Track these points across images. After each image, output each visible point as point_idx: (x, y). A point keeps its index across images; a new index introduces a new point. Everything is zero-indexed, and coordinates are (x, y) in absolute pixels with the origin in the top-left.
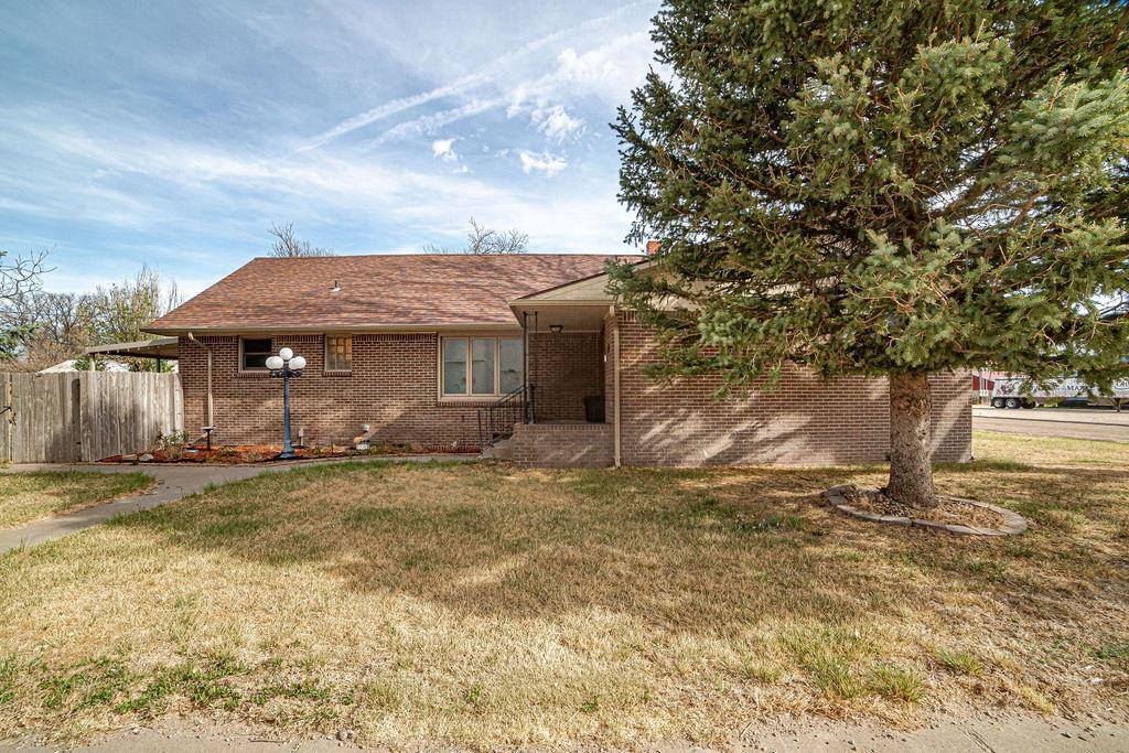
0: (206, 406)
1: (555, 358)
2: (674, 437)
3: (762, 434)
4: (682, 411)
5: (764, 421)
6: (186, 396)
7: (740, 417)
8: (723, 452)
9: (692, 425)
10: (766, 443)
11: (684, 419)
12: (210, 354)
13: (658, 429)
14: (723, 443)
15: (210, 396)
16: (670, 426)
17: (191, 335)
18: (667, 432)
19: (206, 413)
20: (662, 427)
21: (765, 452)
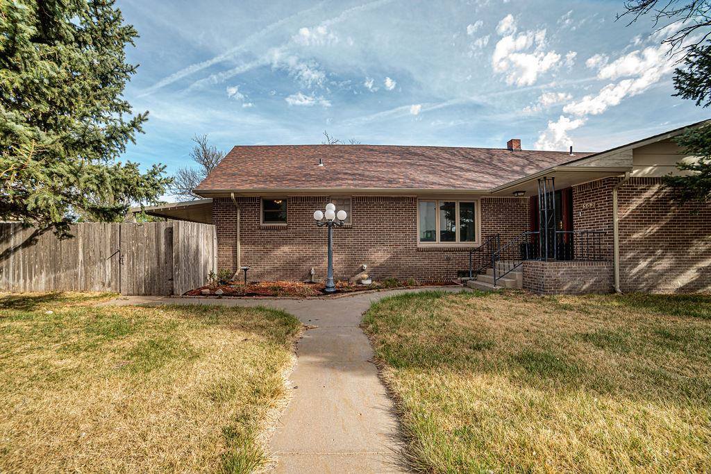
0: (235, 252)
1: (500, 216)
2: (655, 271)
4: (659, 252)
6: (219, 244)
8: (692, 283)
9: (668, 262)
11: (661, 257)
12: (239, 211)
13: (643, 264)
14: (691, 276)
15: (239, 243)
16: (651, 262)
17: (232, 195)
18: (650, 266)
19: (235, 257)
20: (646, 263)
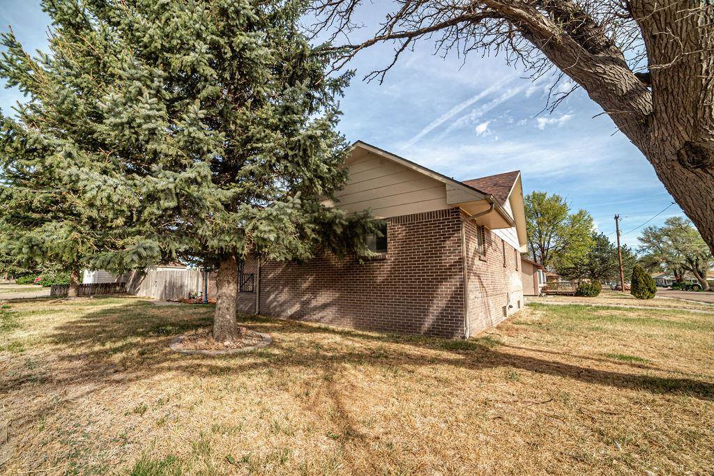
2: (278, 302)
3: (314, 303)
4: (281, 287)
5: (315, 294)
7: (304, 293)
8: (296, 312)
9: (283, 297)
10: (316, 308)
11: (281, 292)
13: (272, 297)
14: (297, 307)
16: (276, 295)
21: (315, 314)
